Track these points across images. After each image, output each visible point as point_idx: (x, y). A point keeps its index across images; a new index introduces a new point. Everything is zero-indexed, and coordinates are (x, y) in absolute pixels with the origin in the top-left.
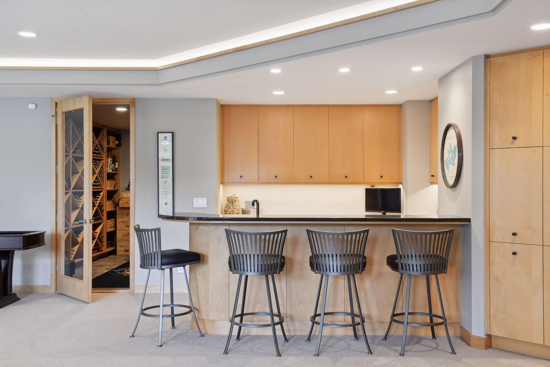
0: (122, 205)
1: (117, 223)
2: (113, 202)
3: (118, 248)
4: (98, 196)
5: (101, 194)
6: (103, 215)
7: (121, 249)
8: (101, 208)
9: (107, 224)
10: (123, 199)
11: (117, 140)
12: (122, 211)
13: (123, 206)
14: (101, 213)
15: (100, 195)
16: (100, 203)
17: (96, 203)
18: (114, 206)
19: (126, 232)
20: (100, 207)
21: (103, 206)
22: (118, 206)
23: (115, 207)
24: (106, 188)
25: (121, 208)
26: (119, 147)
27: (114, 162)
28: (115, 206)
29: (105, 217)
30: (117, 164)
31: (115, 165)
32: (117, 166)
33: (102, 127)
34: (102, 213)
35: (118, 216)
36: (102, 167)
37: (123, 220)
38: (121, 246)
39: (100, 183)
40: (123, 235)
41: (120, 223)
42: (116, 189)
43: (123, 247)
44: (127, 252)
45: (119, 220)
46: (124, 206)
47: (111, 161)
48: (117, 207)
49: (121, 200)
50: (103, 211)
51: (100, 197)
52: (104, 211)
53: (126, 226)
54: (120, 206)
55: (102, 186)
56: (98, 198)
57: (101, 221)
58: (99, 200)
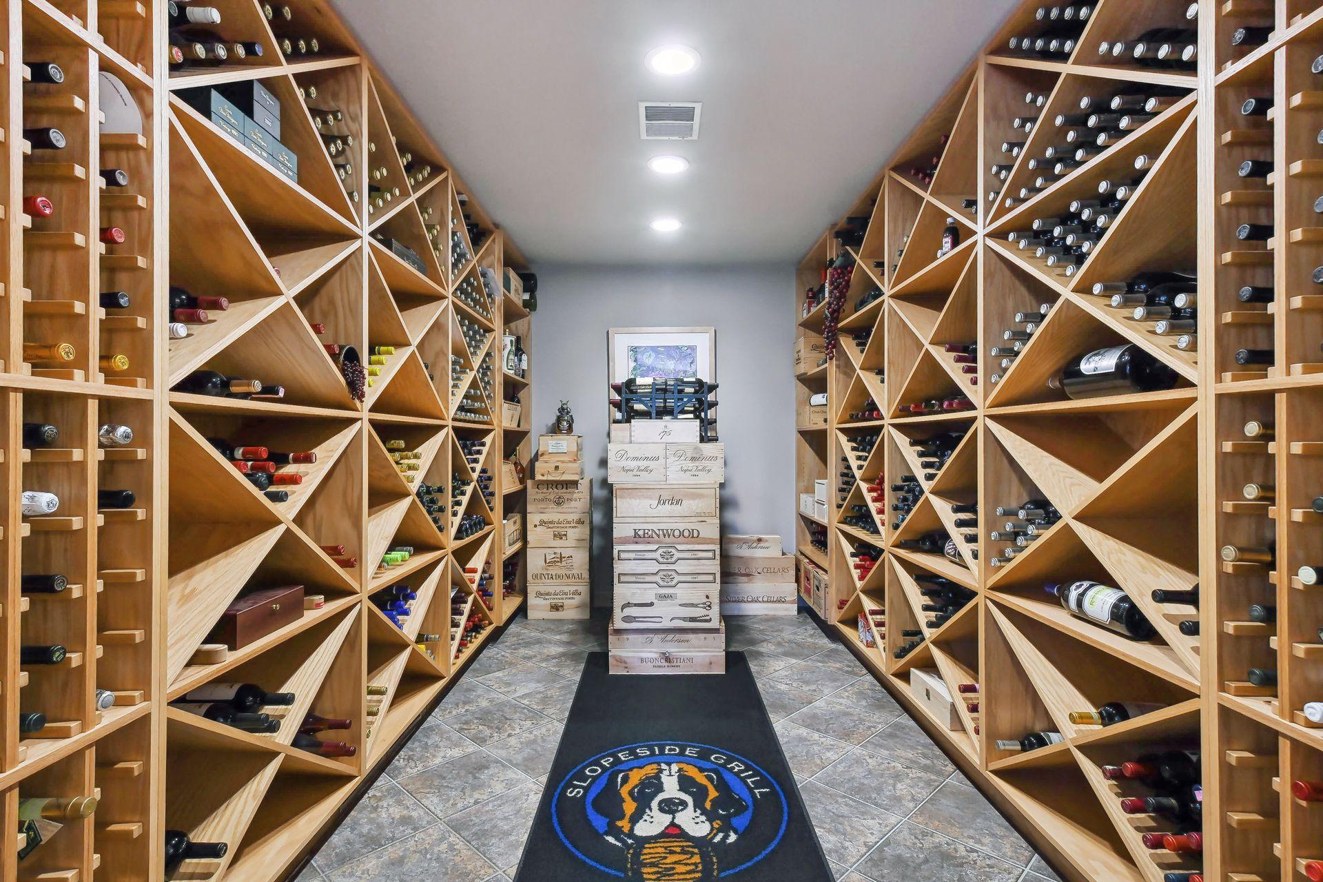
0: (543, 475)
1: (530, 526)
2: (515, 464)
3: (532, 601)
4: (478, 448)
5: (488, 440)
6: (492, 509)
7: (540, 601)
8: (486, 487)
9: (504, 535)
10: (545, 458)
11: (525, 291)
12: (542, 493)
13: (545, 478)
14: (487, 501)
15: (483, 444)
16: (484, 471)
17: (473, 470)
18: (519, 478)
19: (555, 553)
20: (485, 483)
21: (491, 480)
22: (532, 477)
23: (522, 481)
24: (501, 422)
25: (539, 484)
26: (530, 310)
27: (519, 351)
28: (521, 476)
29: (497, 514)
30: (524, 357)
31: (520, 360)
32: (524, 365)
33: (492, 227)
34: (488, 503)
35: (530, 508)
36: (488, 354)
37: (545, 517)
38: (539, 594)
39: (485, 404)
40: (545, 562)
41: (535, 526)
42: (522, 428)
43: (547, 597)
44: (557, 610)
45: (533, 519)
46: (550, 478)
47: (512, 346)
48: (529, 483)
49: (541, 459)
50: (492, 494)
51: (485, 450)
52: (496, 493)
53: (555, 536)
54: (538, 477)
55: (488, 414)
56: (479, 452)
57: (487, 529)
58: (482, 458)
